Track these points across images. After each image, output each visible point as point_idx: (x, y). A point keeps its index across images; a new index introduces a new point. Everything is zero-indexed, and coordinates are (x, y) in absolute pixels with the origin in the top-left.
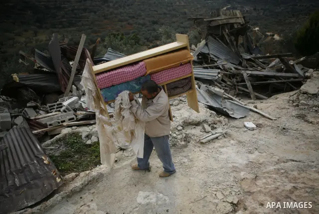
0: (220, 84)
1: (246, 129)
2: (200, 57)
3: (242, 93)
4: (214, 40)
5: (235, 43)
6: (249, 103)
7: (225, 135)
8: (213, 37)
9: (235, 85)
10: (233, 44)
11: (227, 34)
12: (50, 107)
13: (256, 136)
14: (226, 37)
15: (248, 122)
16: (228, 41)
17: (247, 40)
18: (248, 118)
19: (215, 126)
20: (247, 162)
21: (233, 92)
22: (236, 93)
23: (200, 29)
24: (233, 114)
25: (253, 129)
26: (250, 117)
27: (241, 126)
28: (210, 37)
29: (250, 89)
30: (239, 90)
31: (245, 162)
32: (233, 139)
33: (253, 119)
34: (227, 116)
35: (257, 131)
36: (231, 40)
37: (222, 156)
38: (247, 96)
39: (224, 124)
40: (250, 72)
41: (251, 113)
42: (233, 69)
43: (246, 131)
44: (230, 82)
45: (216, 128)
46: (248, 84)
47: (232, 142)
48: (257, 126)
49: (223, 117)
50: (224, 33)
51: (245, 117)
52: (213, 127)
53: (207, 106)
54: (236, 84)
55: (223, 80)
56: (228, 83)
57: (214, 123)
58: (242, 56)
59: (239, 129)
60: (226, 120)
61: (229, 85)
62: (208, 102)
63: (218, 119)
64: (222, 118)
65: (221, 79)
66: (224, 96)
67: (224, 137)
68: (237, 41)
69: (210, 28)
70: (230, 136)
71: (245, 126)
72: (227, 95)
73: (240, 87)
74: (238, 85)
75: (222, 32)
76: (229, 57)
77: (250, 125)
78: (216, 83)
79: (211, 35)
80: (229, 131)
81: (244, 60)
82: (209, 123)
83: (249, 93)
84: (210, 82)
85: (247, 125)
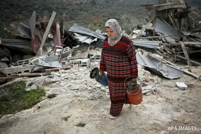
0: (162, 53)
1: (177, 89)
2: (148, 33)
3: (179, 60)
4: (161, 21)
5: (178, 24)
6: (185, 68)
7: (154, 92)
8: (160, 19)
9: (174, 54)
10: (176, 25)
11: (172, 17)
12: (19, 62)
13: (186, 95)
14: (171, 19)
15: (180, 83)
16: (172, 22)
17: (188, 22)
18: (181, 80)
19: (146, 83)
20: (170, 120)
21: (172, 59)
22: (175, 61)
23: (150, 13)
24: (168, 75)
25: (184, 89)
26: (183, 79)
27: (172, 86)
28: (158, 19)
29: (187, 57)
30: (177, 58)
31: (168, 120)
32: (161, 97)
33: (185, 80)
34: (161, 76)
35: (188, 90)
36: (174, 21)
37: (145, 112)
38: (184, 62)
39: (156, 83)
40: (187, 43)
41: (185, 76)
42: (174, 42)
43: (177, 90)
44: (170, 51)
45: (147, 85)
46: (185, 52)
47: (160, 99)
48: (188, 86)
49: (157, 76)
50: (169, 16)
51: (179, 78)
52: (144, 84)
53: (143, 67)
54: (175, 52)
55: (164, 50)
56: (169, 52)
57: (146, 81)
58: (183, 34)
59: (170, 88)
60: (159, 79)
61: (169, 54)
62: (146, 64)
63: (151, 78)
64: (155, 78)
65: (163, 49)
66: (164, 62)
67: (153, 93)
68: (180, 23)
69: (158, 12)
70: (159, 93)
71: (176, 86)
72: (166, 61)
73: (178, 56)
74: (176, 54)
75: (167, 15)
76: (172, 34)
77: (182, 85)
78: (157, 51)
79: (159, 17)
80: (159, 89)
81: (184, 37)
82: (141, 80)
83: (186, 60)
84: (152, 50)
85: (179, 85)
